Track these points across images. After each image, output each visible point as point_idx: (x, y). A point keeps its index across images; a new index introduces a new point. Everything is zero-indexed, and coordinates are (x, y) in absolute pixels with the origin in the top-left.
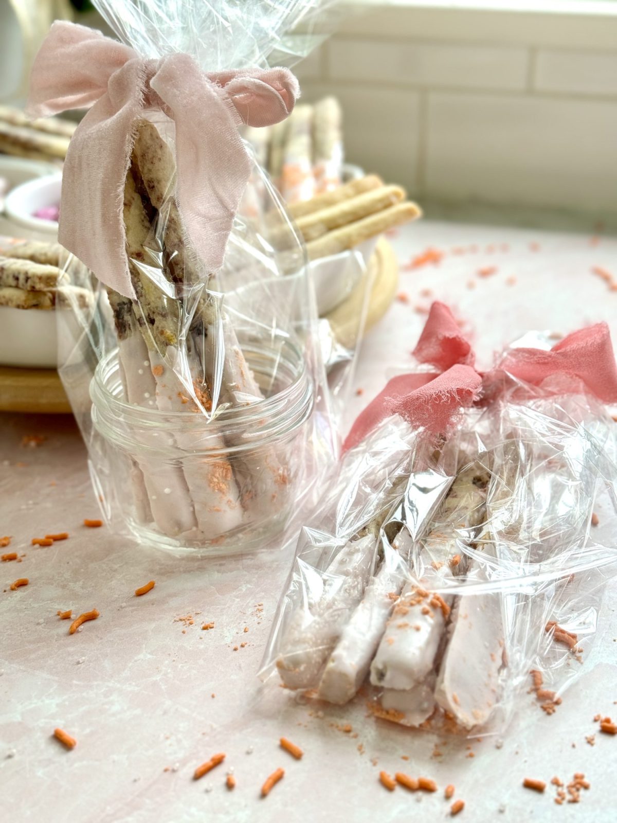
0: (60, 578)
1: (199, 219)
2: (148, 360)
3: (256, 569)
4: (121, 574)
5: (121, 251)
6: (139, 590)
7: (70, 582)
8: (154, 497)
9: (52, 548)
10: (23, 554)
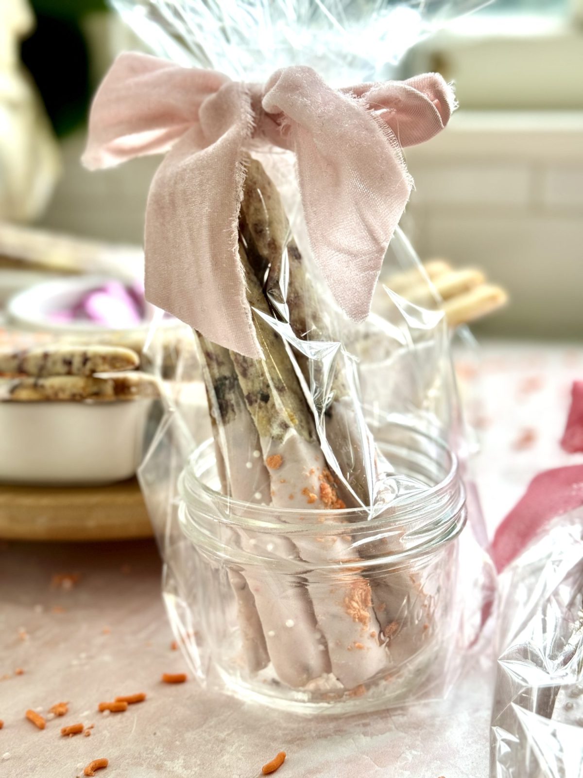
0: (149, 756)
1: (341, 256)
2: (260, 449)
3: (415, 728)
4: (232, 745)
5: (241, 299)
6: (268, 767)
7: (166, 760)
8: (272, 633)
9: (127, 714)
10: (90, 726)
